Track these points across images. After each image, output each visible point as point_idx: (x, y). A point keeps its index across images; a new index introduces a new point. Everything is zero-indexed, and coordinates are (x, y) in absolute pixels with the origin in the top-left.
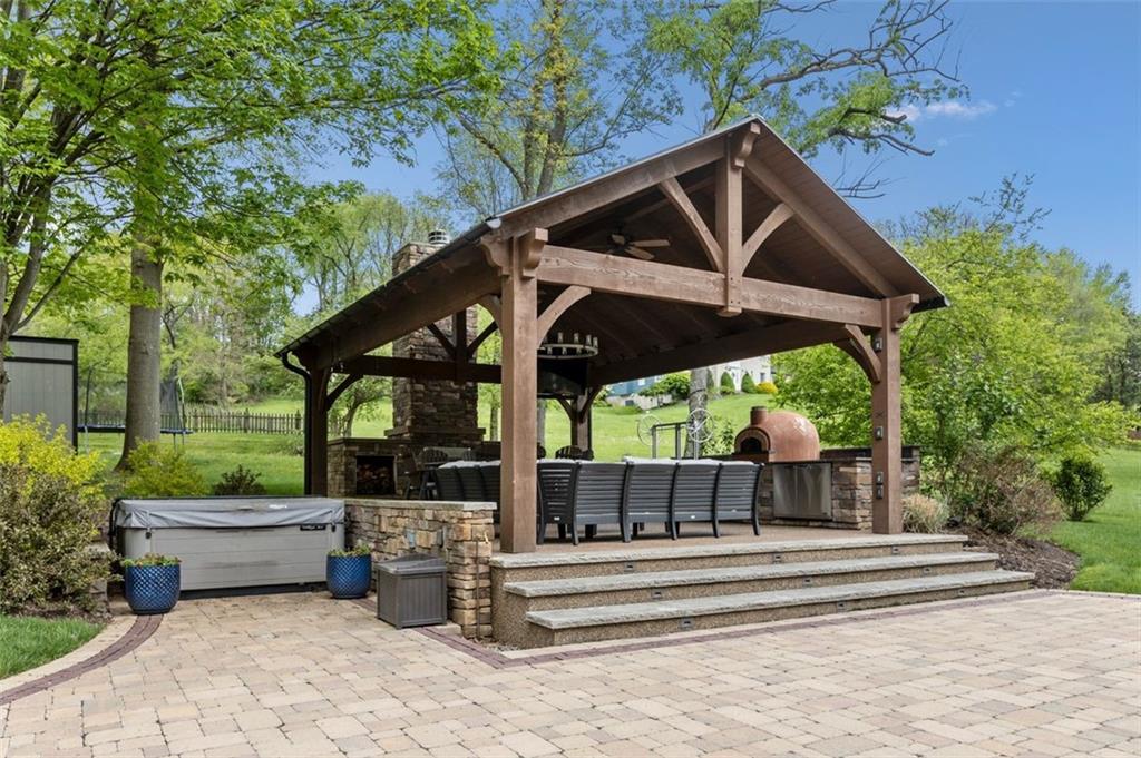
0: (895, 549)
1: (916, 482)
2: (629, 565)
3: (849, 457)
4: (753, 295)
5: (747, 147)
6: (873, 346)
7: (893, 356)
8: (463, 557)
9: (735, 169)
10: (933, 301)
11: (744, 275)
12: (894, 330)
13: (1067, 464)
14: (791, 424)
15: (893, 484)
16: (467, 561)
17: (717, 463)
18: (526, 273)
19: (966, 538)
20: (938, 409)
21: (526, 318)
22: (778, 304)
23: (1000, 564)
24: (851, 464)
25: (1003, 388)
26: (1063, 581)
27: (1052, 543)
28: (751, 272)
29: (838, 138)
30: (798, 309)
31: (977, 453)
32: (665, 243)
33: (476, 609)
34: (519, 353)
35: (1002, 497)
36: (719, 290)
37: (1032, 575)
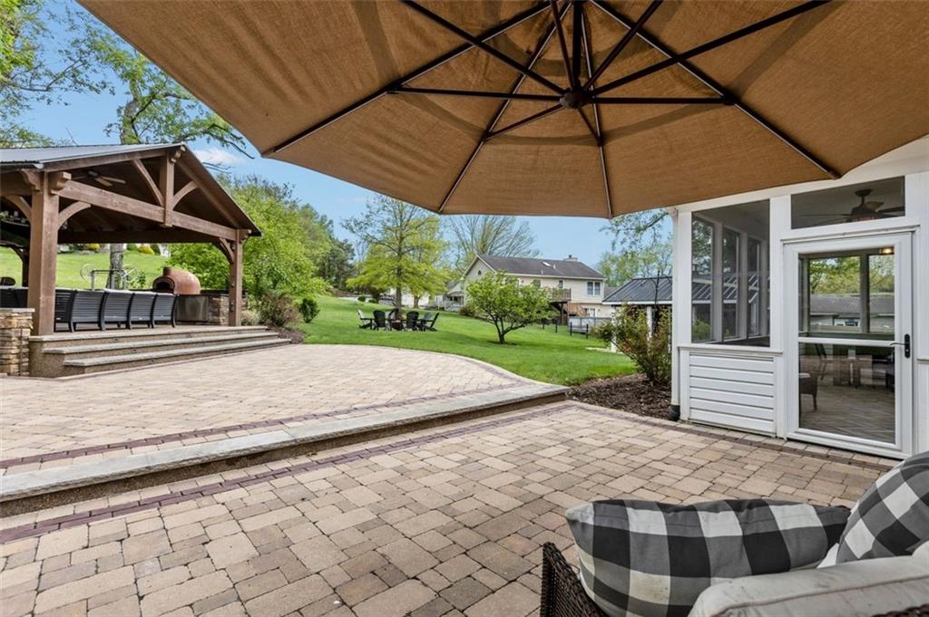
0: (239, 331)
1: (246, 306)
2: (116, 339)
3: (217, 293)
4: (178, 219)
5: (178, 155)
6: (231, 247)
7: (240, 253)
8: (11, 337)
9: (171, 162)
10: (257, 233)
11: (174, 210)
12: (240, 243)
13: (305, 300)
14: (186, 277)
15: (238, 306)
16: (13, 339)
17: (132, 292)
18: (53, 192)
19: (266, 327)
20: (257, 276)
21: (52, 215)
22: (189, 225)
23: (279, 337)
24: (219, 297)
25: (281, 269)
26: (301, 342)
27: (298, 329)
28: (177, 209)
29: (207, 136)
30: (198, 228)
31: (271, 294)
32: (123, 182)
33: (19, 364)
34: (46, 233)
35: (280, 311)
36: (161, 215)
37: (290, 340)
